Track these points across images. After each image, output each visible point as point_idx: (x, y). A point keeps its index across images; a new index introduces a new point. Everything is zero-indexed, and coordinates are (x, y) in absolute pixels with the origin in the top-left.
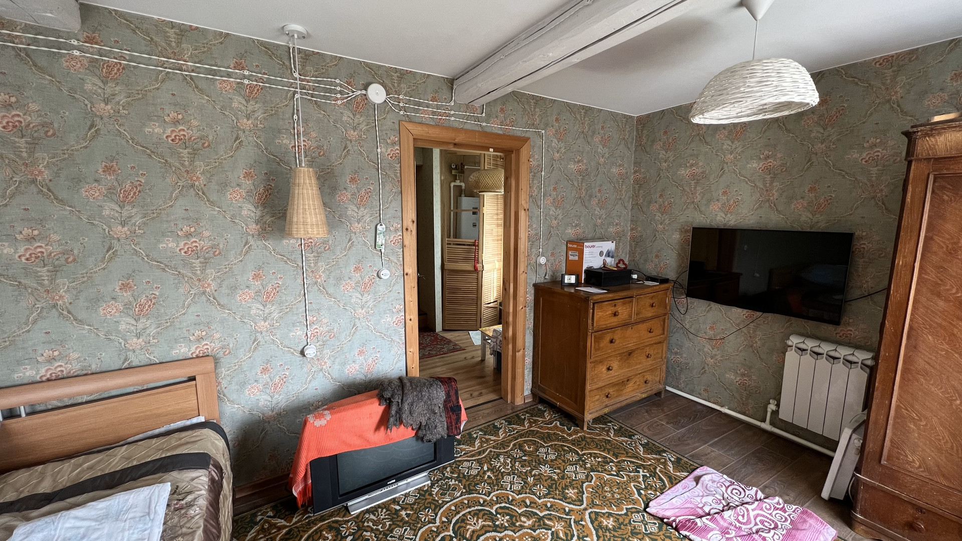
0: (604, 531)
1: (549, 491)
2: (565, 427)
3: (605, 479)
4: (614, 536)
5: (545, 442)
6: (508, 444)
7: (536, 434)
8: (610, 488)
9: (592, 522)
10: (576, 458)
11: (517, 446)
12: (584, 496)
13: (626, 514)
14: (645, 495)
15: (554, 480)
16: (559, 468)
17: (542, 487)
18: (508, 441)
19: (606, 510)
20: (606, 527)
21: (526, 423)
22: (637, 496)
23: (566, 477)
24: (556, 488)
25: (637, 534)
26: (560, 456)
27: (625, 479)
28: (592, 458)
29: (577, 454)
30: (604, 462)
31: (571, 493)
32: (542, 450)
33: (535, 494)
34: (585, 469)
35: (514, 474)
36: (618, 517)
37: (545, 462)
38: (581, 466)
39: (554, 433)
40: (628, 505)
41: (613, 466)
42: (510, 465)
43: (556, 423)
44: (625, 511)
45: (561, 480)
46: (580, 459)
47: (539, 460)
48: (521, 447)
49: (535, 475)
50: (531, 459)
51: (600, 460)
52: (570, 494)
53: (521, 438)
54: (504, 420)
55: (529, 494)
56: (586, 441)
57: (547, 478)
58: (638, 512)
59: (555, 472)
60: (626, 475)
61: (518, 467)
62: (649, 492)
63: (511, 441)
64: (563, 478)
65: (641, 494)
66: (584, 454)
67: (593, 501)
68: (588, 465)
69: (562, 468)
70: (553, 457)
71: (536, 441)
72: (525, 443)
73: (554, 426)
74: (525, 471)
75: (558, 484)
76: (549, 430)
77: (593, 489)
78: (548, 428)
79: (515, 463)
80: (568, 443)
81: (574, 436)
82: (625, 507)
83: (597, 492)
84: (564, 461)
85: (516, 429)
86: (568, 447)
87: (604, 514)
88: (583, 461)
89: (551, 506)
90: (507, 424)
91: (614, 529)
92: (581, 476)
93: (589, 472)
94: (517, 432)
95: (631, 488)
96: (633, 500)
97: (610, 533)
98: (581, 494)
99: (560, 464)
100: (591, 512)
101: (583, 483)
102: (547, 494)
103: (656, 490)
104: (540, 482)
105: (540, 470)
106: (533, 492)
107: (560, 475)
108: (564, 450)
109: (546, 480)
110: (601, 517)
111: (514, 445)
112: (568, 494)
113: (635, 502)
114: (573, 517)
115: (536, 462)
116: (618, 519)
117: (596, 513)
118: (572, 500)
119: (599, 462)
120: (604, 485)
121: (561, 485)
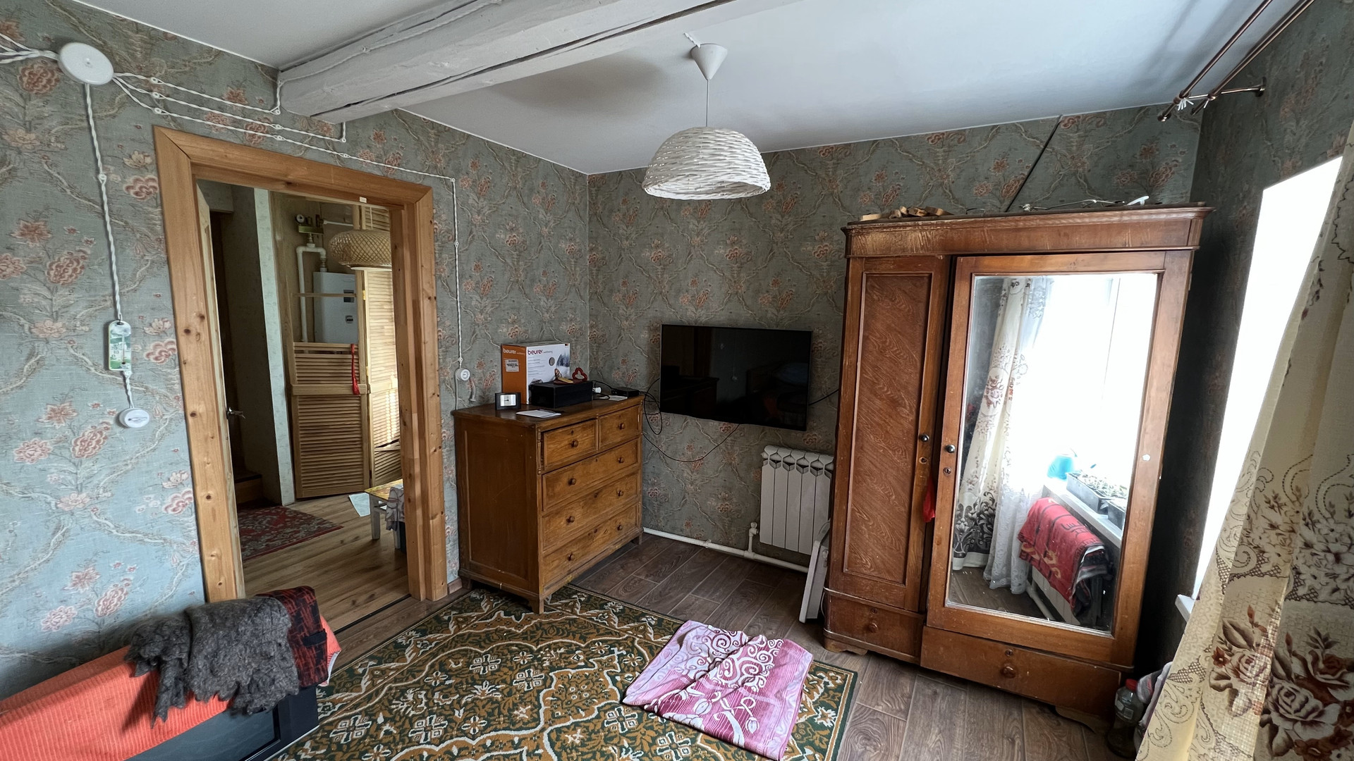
0: (569, 751)
1: (489, 721)
2: (513, 617)
3: (570, 675)
4: (583, 754)
5: (482, 648)
6: (422, 668)
7: (467, 639)
8: (577, 686)
9: (552, 746)
10: (529, 657)
11: (437, 667)
12: (541, 711)
13: (598, 717)
14: (622, 682)
15: (497, 702)
16: (504, 681)
17: (477, 718)
18: (421, 663)
19: (572, 720)
20: (572, 745)
21: (450, 627)
22: (611, 686)
23: (514, 691)
24: (500, 713)
25: (612, 738)
26: (505, 662)
27: (596, 668)
28: (552, 652)
29: (531, 651)
30: (568, 652)
31: (522, 713)
32: (478, 661)
33: (466, 734)
34: (542, 670)
35: (431, 713)
36: (587, 725)
37: (482, 679)
38: (536, 668)
39: (496, 630)
40: (600, 703)
41: (580, 654)
42: (424, 701)
43: (499, 614)
44: (596, 712)
45: (506, 699)
46: (535, 658)
47: (473, 678)
48: (442, 666)
49: (466, 704)
50: (459, 680)
51: (562, 650)
52: (521, 715)
53: (443, 651)
54: (414, 630)
55: (457, 736)
56: (543, 629)
57: (485, 702)
58: (613, 708)
59: (498, 690)
60: (597, 661)
61: (439, 699)
62: (626, 676)
63: (426, 661)
64: (510, 694)
65: (617, 681)
66: (540, 649)
67: (553, 714)
68: (547, 664)
69: (508, 680)
70: (495, 667)
71: (466, 650)
72: (449, 658)
73: (496, 620)
74: (449, 703)
75: (502, 706)
76: (489, 627)
77: (553, 697)
78: (487, 625)
79: (433, 695)
80: (517, 639)
81: (526, 627)
82: (596, 707)
83: (559, 699)
84: (511, 669)
85: (435, 639)
86: (517, 645)
87: (568, 727)
88: (539, 660)
89: (492, 744)
90: (418, 635)
91: (583, 744)
92: (537, 683)
93: (548, 674)
94: (436, 645)
95: (604, 677)
96: (606, 693)
97: (577, 751)
98: (536, 710)
99: (505, 674)
100: (552, 731)
101: (539, 692)
102: (485, 728)
103: (634, 671)
104: (475, 712)
105: (475, 694)
106: (463, 731)
107: (505, 692)
108: (511, 652)
109: (484, 707)
110: (565, 732)
111: (432, 666)
112: (517, 716)
113: (608, 695)
114: (526, 748)
115: (467, 683)
116: (587, 728)
117: (559, 730)
118: (524, 723)
119: (561, 654)
120: (568, 686)
121: (506, 707)
